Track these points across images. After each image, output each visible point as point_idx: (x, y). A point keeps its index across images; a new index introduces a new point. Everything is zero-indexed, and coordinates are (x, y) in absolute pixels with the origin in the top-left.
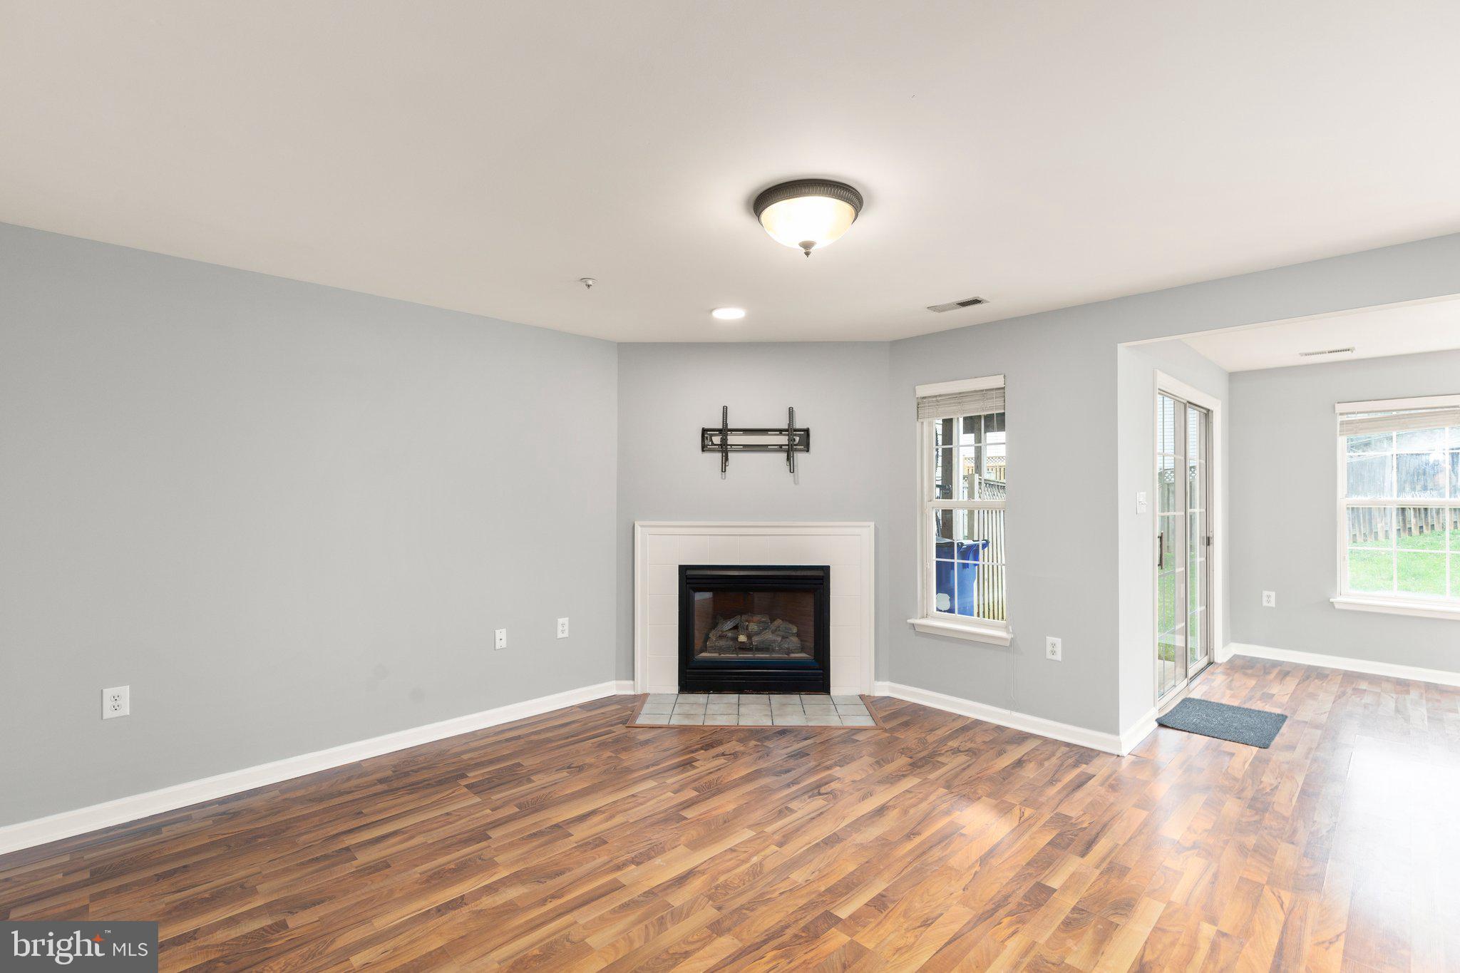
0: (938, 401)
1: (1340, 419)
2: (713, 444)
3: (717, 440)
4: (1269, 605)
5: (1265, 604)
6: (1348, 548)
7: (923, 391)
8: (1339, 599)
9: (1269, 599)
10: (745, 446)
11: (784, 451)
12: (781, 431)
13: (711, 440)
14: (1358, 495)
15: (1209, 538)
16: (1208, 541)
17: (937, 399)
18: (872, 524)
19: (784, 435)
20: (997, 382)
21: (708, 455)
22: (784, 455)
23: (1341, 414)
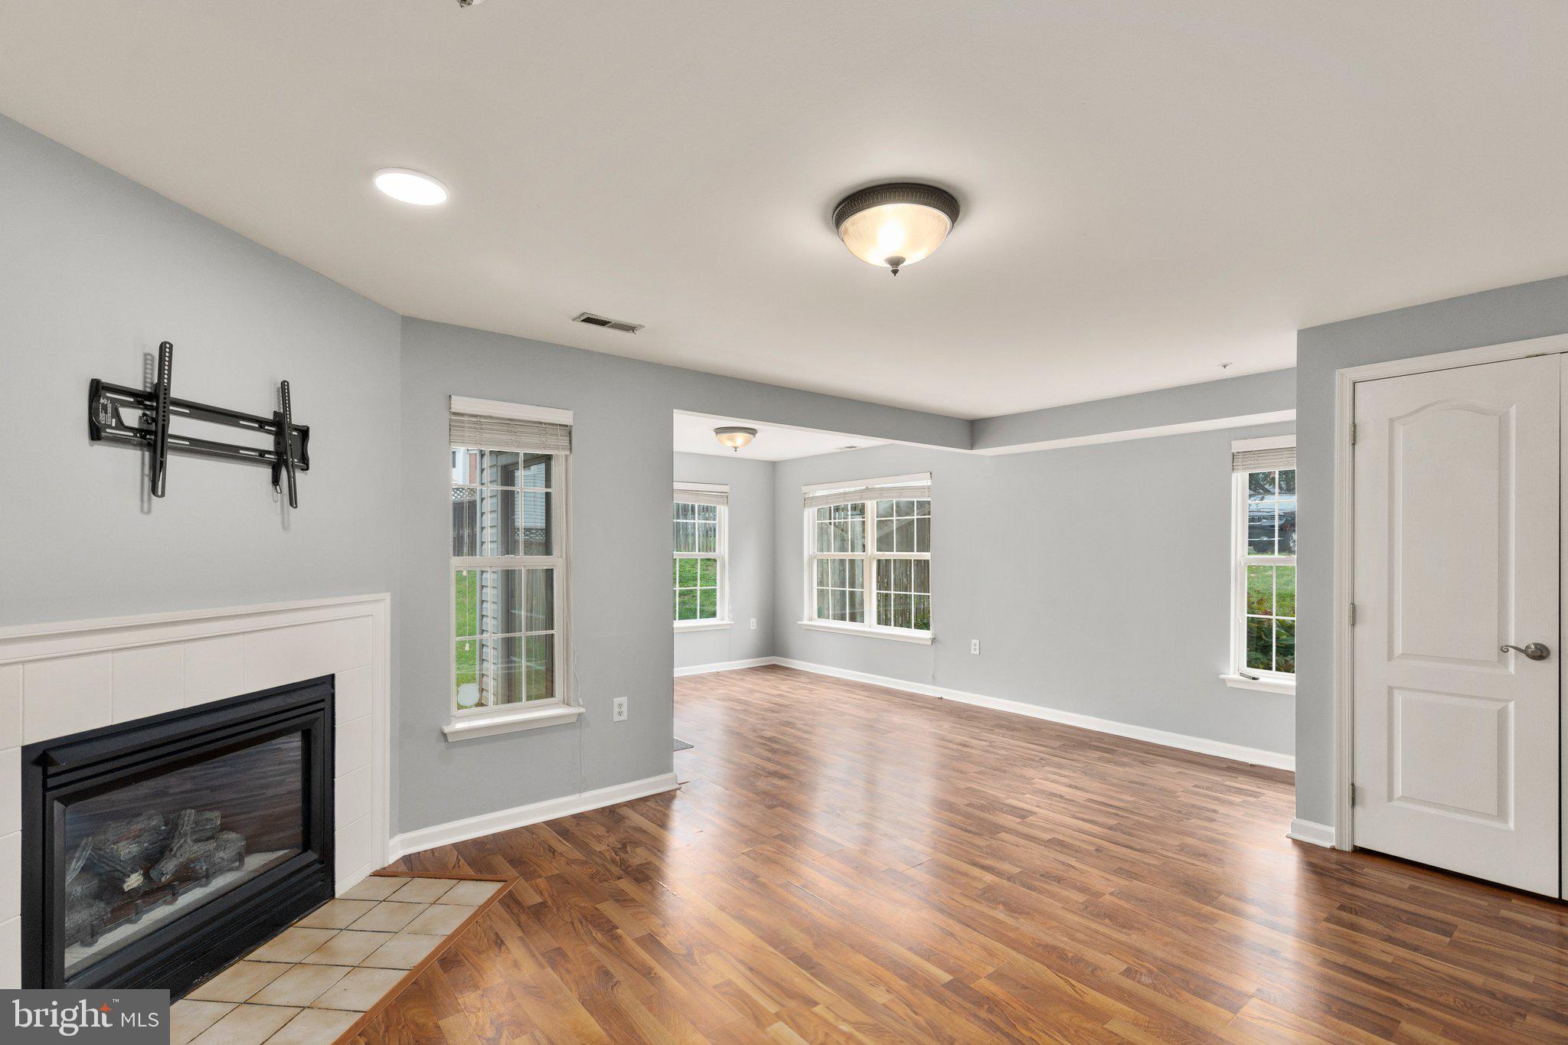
0: (481, 423)
2: (120, 425)
3: (131, 417)
7: (460, 404)
10: (193, 441)
11: (269, 463)
12: (261, 424)
13: (116, 415)
17: (479, 421)
18: (387, 596)
19: (269, 432)
20: (564, 417)
21: (104, 451)
22: (266, 472)
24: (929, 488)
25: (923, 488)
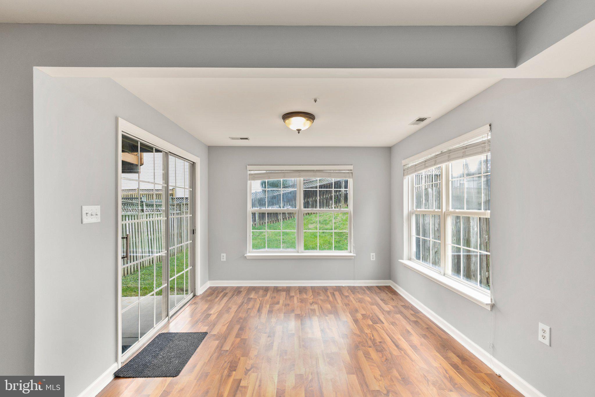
1: (249, 172)
4: (223, 260)
5: (222, 260)
6: (252, 231)
8: (249, 254)
9: (224, 257)
14: (255, 207)
15: (194, 230)
16: (194, 232)
23: (249, 170)
24: (489, 141)
25: (484, 143)
